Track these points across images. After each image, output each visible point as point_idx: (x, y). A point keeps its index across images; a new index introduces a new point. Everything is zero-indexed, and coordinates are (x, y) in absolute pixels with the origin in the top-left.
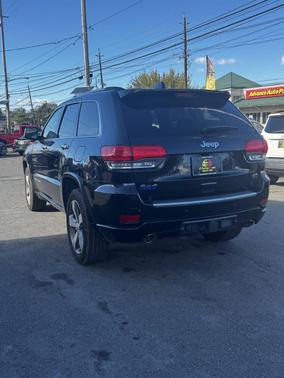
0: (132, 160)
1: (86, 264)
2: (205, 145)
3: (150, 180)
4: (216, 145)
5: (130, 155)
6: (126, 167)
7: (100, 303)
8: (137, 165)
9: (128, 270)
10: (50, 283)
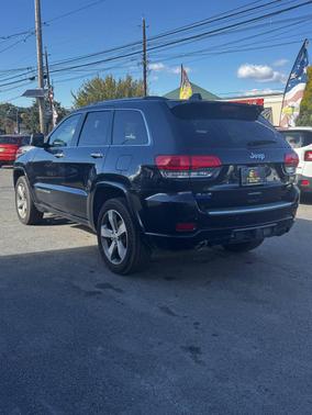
0: (189, 169)
1: (127, 274)
2: (254, 156)
3: (205, 189)
4: (262, 156)
5: (189, 164)
6: (182, 175)
7: (162, 308)
8: (194, 175)
9: (169, 279)
10: (99, 293)
